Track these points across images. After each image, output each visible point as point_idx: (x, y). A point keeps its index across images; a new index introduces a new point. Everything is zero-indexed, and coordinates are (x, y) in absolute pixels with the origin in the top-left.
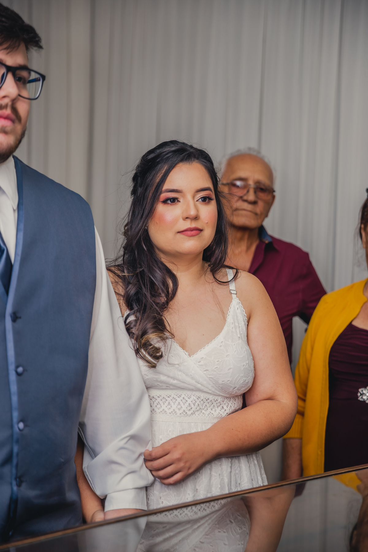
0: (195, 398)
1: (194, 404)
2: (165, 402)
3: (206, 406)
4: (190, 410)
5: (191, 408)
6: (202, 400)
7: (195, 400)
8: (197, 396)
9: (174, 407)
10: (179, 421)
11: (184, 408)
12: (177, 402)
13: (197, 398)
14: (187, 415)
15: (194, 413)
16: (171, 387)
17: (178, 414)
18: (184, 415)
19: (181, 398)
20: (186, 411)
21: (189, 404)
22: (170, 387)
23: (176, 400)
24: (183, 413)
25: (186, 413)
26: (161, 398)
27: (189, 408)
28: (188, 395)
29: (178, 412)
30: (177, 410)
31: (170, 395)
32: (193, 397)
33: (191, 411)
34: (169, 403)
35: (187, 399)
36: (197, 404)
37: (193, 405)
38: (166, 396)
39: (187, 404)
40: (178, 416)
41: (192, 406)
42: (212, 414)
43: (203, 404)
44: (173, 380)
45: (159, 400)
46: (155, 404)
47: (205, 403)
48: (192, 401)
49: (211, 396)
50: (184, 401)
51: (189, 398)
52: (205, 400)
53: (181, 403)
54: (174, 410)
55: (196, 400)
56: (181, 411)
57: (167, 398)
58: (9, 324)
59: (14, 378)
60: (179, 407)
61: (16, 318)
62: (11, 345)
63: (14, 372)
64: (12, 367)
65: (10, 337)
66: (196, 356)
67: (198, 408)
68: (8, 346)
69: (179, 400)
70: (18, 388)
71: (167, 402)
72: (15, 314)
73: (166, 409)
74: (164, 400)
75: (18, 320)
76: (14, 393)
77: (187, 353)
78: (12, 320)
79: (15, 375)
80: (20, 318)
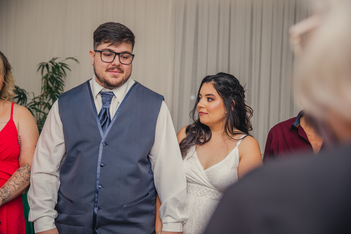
0: (204, 189)
9: (195, 191)
12: (196, 190)
15: (203, 196)
16: (194, 182)
18: (197, 196)
19: (198, 188)
27: (200, 193)
28: (201, 187)
29: (195, 194)
30: (195, 193)
32: (203, 189)
33: (201, 195)
35: (200, 189)
36: (204, 192)
39: (200, 191)
46: (188, 189)
49: (212, 190)
50: (199, 190)
53: (198, 190)
55: (204, 190)
56: (197, 194)
57: (193, 187)
58: (101, 147)
59: (99, 168)
60: (196, 192)
61: (106, 144)
62: (100, 155)
63: (100, 166)
64: (99, 164)
65: (101, 152)
66: (206, 170)
67: (205, 194)
68: (99, 155)
69: (197, 189)
70: (100, 172)
71: (192, 189)
72: (105, 143)
73: (191, 192)
74: (191, 188)
75: (106, 146)
76: (98, 174)
77: (203, 168)
78: (103, 145)
79: (100, 167)
80: (108, 145)
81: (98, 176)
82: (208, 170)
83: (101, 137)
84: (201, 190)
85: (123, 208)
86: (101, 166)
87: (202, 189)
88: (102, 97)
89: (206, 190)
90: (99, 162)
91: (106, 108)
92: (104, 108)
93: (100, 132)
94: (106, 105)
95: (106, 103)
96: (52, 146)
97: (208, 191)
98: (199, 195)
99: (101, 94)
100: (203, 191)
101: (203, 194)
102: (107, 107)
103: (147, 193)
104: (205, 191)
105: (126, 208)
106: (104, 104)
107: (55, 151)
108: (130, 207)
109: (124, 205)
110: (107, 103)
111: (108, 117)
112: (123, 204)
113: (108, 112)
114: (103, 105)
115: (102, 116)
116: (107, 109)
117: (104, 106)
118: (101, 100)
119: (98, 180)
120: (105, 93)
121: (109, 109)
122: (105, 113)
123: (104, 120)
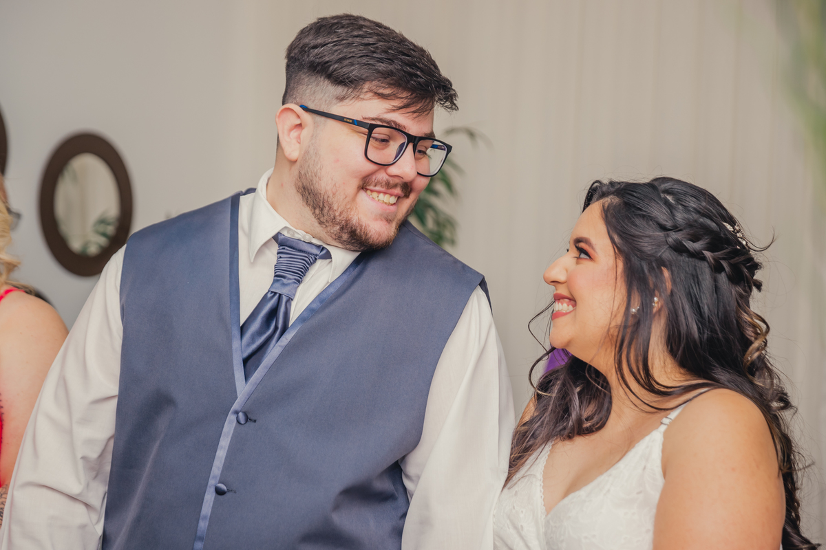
58: (229, 426)
59: (210, 497)
61: (247, 419)
62: (221, 454)
63: (213, 489)
64: (212, 482)
65: (225, 442)
66: (547, 517)
68: (217, 453)
70: (212, 512)
72: (246, 414)
75: (248, 424)
76: (205, 518)
77: (544, 510)
78: (238, 422)
79: (214, 493)
80: (255, 421)
81: (203, 525)
83: (236, 392)
86: (219, 492)
88: (278, 253)
90: (214, 477)
91: (280, 295)
92: (275, 293)
93: (233, 374)
94: (284, 284)
95: (284, 277)
96: (81, 398)
99: (281, 244)
102: (284, 291)
106: (278, 281)
107: (85, 421)
110: (290, 279)
111: (280, 325)
113: (282, 309)
114: (275, 281)
115: (263, 317)
116: (284, 299)
117: (277, 285)
118: (275, 263)
119: (201, 539)
120: (294, 245)
121: (290, 300)
122: (273, 313)
123: (265, 333)
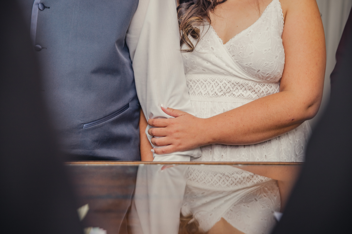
0: (226, 82)
1: (224, 87)
2: (203, 85)
3: (237, 88)
4: (220, 91)
5: (222, 90)
6: (233, 84)
7: (225, 84)
8: (228, 80)
10: (211, 101)
11: (216, 90)
13: (228, 82)
14: (218, 96)
15: (225, 94)
17: (211, 95)
18: (215, 95)
19: (215, 82)
20: (217, 93)
21: (220, 87)
22: (205, 71)
23: (211, 84)
24: (215, 94)
25: (217, 94)
26: (200, 82)
27: (220, 90)
28: (220, 80)
29: (211, 94)
31: (206, 79)
32: (224, 81)
33: (222, 93)
34: (205, 86)
35: (219, 82)
36: (227, 87)
37: (232, 89)
38: (204, 80)
39: (218, 87)
40: (210, 97)
41: (223, 88)
42: (243, 95)
43: (234, 87)
44: (207, 63)
45: (198, 83)
47: (236, 87)
48: (223, 85)
51: (220, 82)
52: (236, 84)
54: (215, 92)
55: (227, 83)
56: (213, 93)
57: (204, 82)
58: (35, 12)
60: (212, 89)
61: (44, 7)
65: (34, 21)
66: (227, 44)
67: (229, 90)
69: (213, 83)
71: (204, 86)
72: (43, 4)
73: (202, 91)
74: (202, 84)
75: (45, 10)
77: (221, 41)
78: (39, 9)
80: (49, 8)
82: (231, 42)
84: (221, 84)
85: (81, 130)
86: (38, 50)
87: (223, 83)
89: (230, 83)
97: (234, 83)
98: (220, 94)
100: (224, 85)
101: (225, 92)
103: (126, 103)
104: (229, 85)
105: (87, 130)
108: (95, 128)
109: (84, 125)
112: (82, 122)
